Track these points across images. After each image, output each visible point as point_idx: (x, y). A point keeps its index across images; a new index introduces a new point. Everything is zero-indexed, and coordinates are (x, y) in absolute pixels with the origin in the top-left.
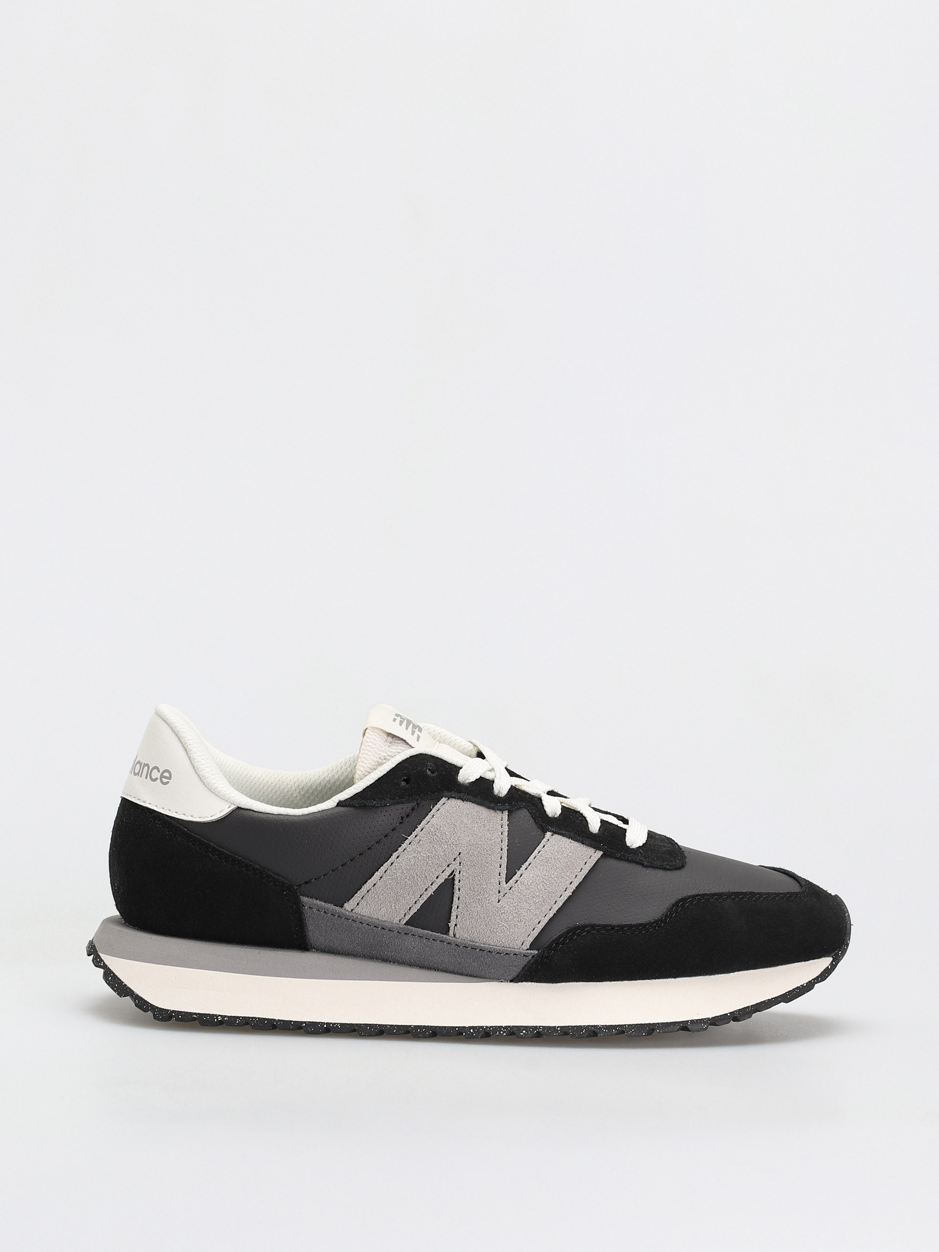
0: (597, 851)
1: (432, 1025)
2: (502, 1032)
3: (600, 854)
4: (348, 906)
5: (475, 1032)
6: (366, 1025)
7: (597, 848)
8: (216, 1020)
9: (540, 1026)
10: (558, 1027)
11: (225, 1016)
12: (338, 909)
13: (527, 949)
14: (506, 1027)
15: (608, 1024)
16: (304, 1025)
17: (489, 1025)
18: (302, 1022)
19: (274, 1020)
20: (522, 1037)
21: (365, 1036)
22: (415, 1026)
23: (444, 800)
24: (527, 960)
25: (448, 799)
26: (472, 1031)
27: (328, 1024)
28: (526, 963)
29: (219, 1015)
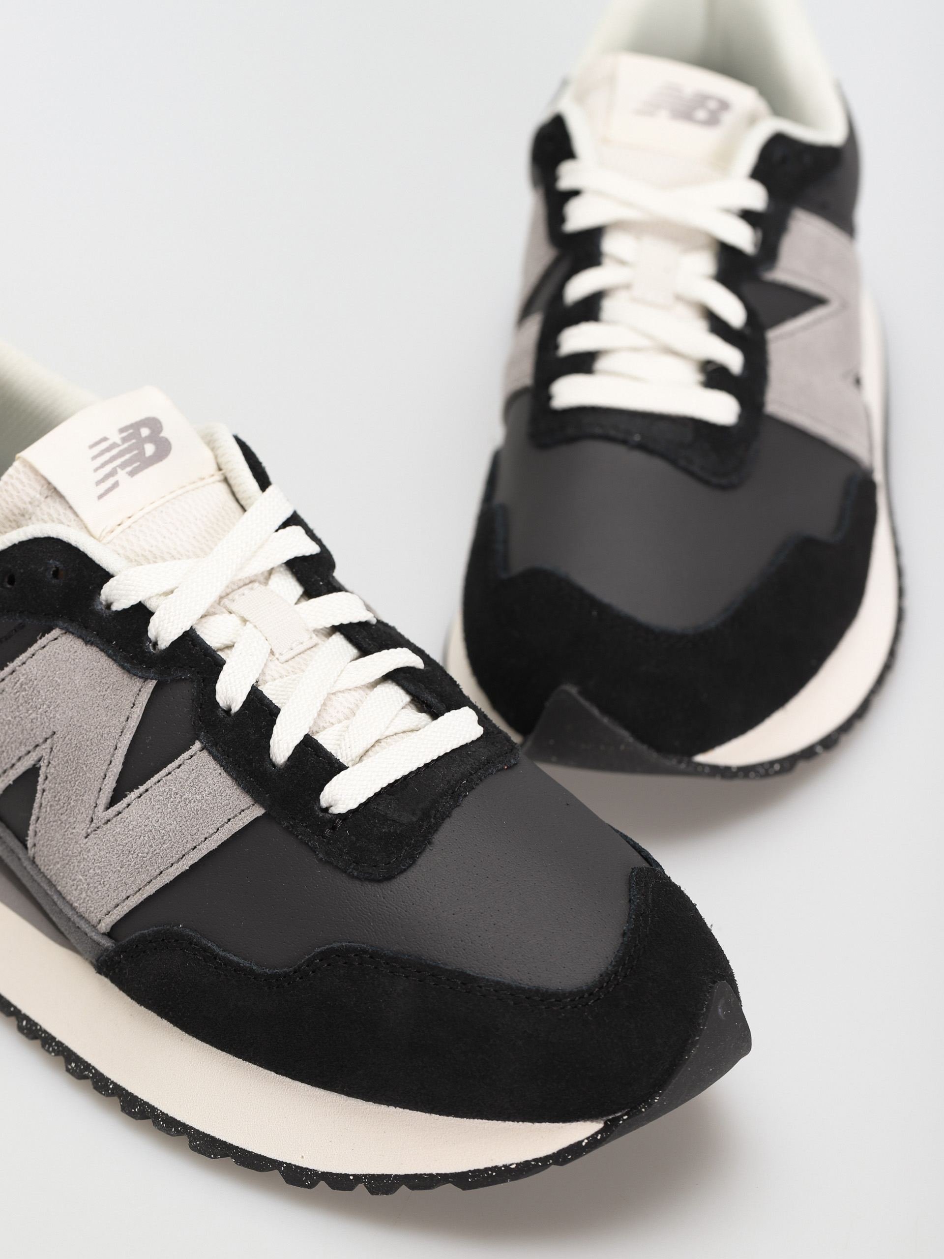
0: (257, 806)
3: (258, 811)
7: (257, 799)
13: (103, 934)
15: (170, 1114)
23: (56, 632)
25: (66, 633)
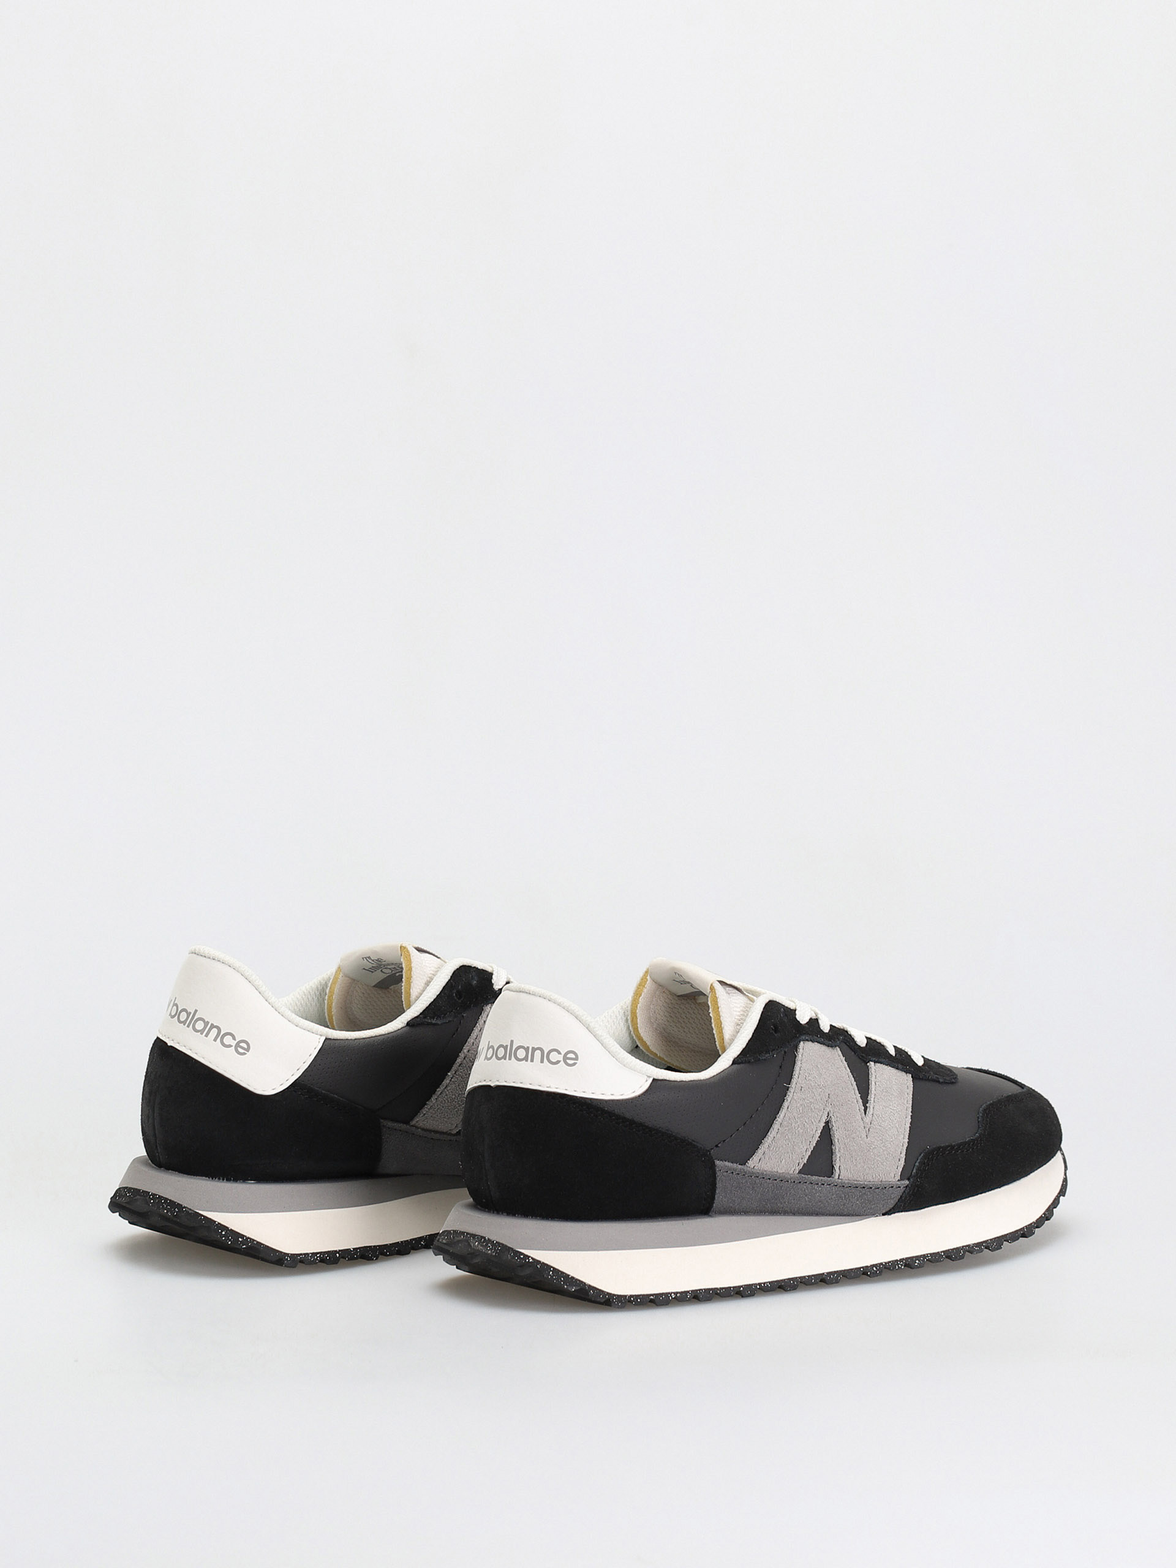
1: (843, 1269)
2: (900, 1266)
4: (751, 1163)
5: (878, 1270)
6: (789, 1279)
8: (670, 1298)
9: (927, 1254)
10: (941, 1252)
11: (677, 1293)
12: (742, 1167)
13: (899, 1180)
14: (901, 1260)
16: (742, 1289)
17: (887, 1260)
18: (740, 1287)
19: (717, 1289)
20: (917, 1267)
21: (790, 1290)
22: (827, 1273)
24: (902, 1189)
26: (875, 1269)
27: (760, 1284)
28: (901, 1194)
29: (672, 1293)
